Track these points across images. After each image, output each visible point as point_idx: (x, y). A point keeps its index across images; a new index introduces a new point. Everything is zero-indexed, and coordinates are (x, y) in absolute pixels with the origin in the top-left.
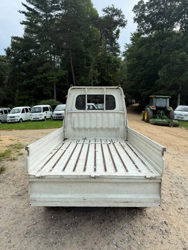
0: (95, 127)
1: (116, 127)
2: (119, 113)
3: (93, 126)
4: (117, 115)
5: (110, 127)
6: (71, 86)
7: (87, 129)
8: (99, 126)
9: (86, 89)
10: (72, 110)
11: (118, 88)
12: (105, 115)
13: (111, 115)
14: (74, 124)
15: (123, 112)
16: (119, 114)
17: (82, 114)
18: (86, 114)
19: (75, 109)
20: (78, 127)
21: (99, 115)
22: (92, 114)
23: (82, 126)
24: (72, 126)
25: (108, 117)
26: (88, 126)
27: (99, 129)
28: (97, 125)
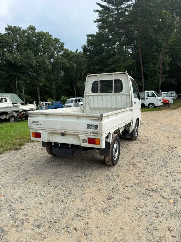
0: (106, 107)
1: (123, 107)
2: (126, 95)
3: (104, 107)
4: (124, 97)
5: (117, 107)
6: (88, 75)
7: (100, 108)
8: (109, 106)
9: (99, 76)
10: (89, 94)
11: (124, 73)
12: (113, 97)
13: (118, 97)
14: (90, 105)
15: (129, 94)
16: (125, 96)
17: (96, 96)
18: (98, 96)
19: (91, 93)
20: (93, 107)
21: (108, 97)
22: (103, 96)
23: (96, 106)
24: (89, 107)
25: (116, 99)
26: (100, 107)
27: (109, 109)
28: (107, 105)
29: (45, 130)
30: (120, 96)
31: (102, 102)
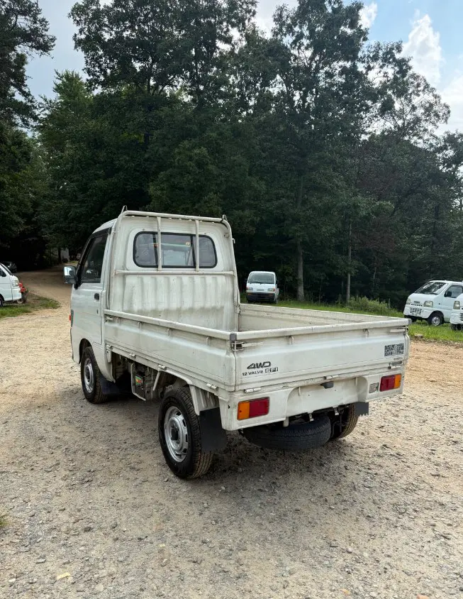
0: (179, 307)
1: (219, 305)
2: (224, 275)
3: (174, 306)
4: (221, 280)
5: (208, 305)
6: (125, 210)
7: (160, 312)
8: (187, 304)
9: (159, 219)
10: (124, 267)
11: (221, 222)
12: (198, 279)
13: (209, 279)
14: (131, 302)
15: (231, 273)
16: (224, 277)
17: (149, 277)
18: (157, 276)
19: (131, 266)
20: (140, 308)
21: (186, 279)
22: (172, 278)
23: (149, 306)
24: (126, 308)
25: (205, 285)
26: (162, 306)
27: (185, 311)
28: (182, 302)
29: (285, 385)
30: (212, 276)
31: (169, 293)
